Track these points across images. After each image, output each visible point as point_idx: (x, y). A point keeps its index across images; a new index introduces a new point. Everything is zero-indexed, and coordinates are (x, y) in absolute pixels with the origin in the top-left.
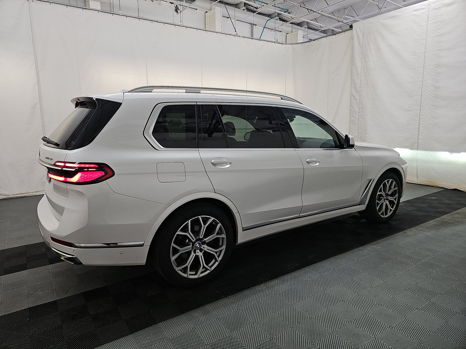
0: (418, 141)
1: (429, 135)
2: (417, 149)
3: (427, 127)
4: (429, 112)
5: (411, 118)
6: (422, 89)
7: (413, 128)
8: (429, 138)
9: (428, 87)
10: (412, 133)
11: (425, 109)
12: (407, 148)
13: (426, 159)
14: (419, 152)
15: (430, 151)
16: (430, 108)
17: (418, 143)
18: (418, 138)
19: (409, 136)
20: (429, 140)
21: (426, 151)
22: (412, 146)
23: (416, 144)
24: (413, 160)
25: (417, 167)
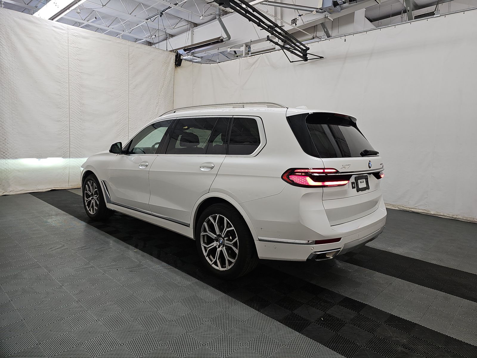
0: (70, 150)
1: (79, 144)
2: (70, 158)
3: (77, 137)
4: (77, 124)
5: (61, 128)
6: (69, 103)
7: (64, 138)
8: (79, 146)
9: (74, 102)
10: (64, 143)
11: (73, 121)
12: (61, 157)
13: (77, 166)
14: (71, 159)
15: (81, 158)
16: (79, 121)
17: (70, 151)
18: (70, 147)
19: (61, 146)
20: (79, 149)
21: (78, 158)
22: (64, 155)
23: (68, 153)
24: (66, 168)
25: (69, 173)
